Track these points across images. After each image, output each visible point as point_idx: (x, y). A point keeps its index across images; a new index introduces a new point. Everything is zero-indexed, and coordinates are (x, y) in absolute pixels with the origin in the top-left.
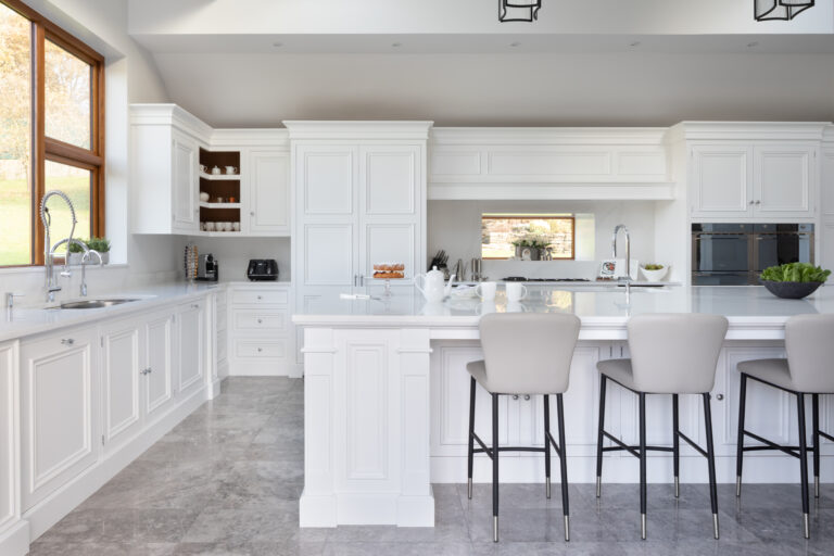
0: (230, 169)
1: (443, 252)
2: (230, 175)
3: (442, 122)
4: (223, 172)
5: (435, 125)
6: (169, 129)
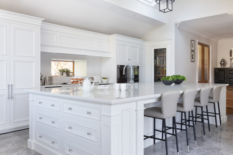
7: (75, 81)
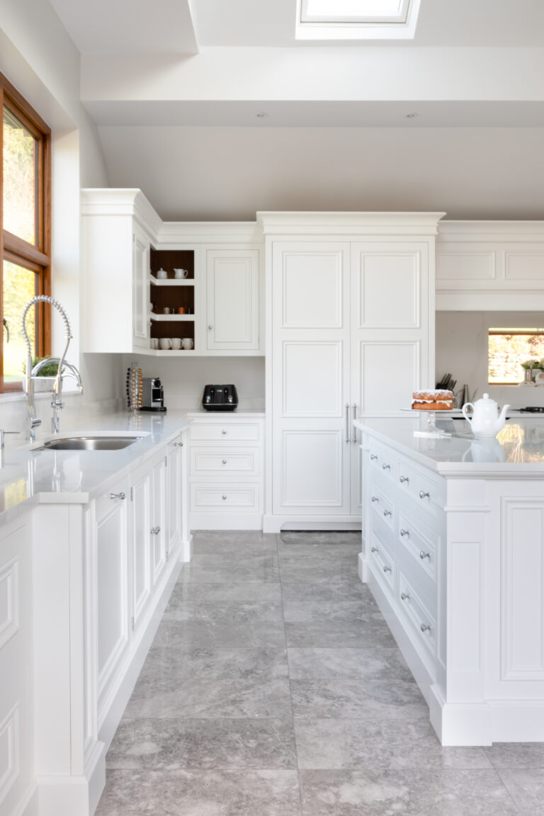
0: (180, 272)
1: (449, 376)
2: (180, 280)
3: (454, 215)
4: (171, 275)
5: (444, 218)
6: (130, 219)
7: (418, 401)
